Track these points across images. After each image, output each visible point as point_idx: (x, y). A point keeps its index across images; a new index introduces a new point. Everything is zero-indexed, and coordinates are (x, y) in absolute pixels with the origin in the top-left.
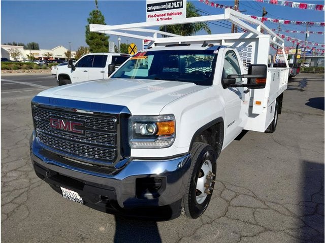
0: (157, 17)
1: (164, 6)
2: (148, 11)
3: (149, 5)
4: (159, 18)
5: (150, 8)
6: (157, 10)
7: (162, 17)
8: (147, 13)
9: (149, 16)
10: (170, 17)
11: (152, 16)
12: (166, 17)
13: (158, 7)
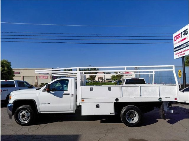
0: (178, 54)
1: (181, 47)
2: (175, 51)
3: (175, 48)
4: (179, 54)
5: (175, 50)
6: (178, 50)
7: (180, 54)
8: (174, 52)
9: (175, 54)
10: (184, 53)
11: (177, 54)
12: (182, 53)
13: (178, 48)
